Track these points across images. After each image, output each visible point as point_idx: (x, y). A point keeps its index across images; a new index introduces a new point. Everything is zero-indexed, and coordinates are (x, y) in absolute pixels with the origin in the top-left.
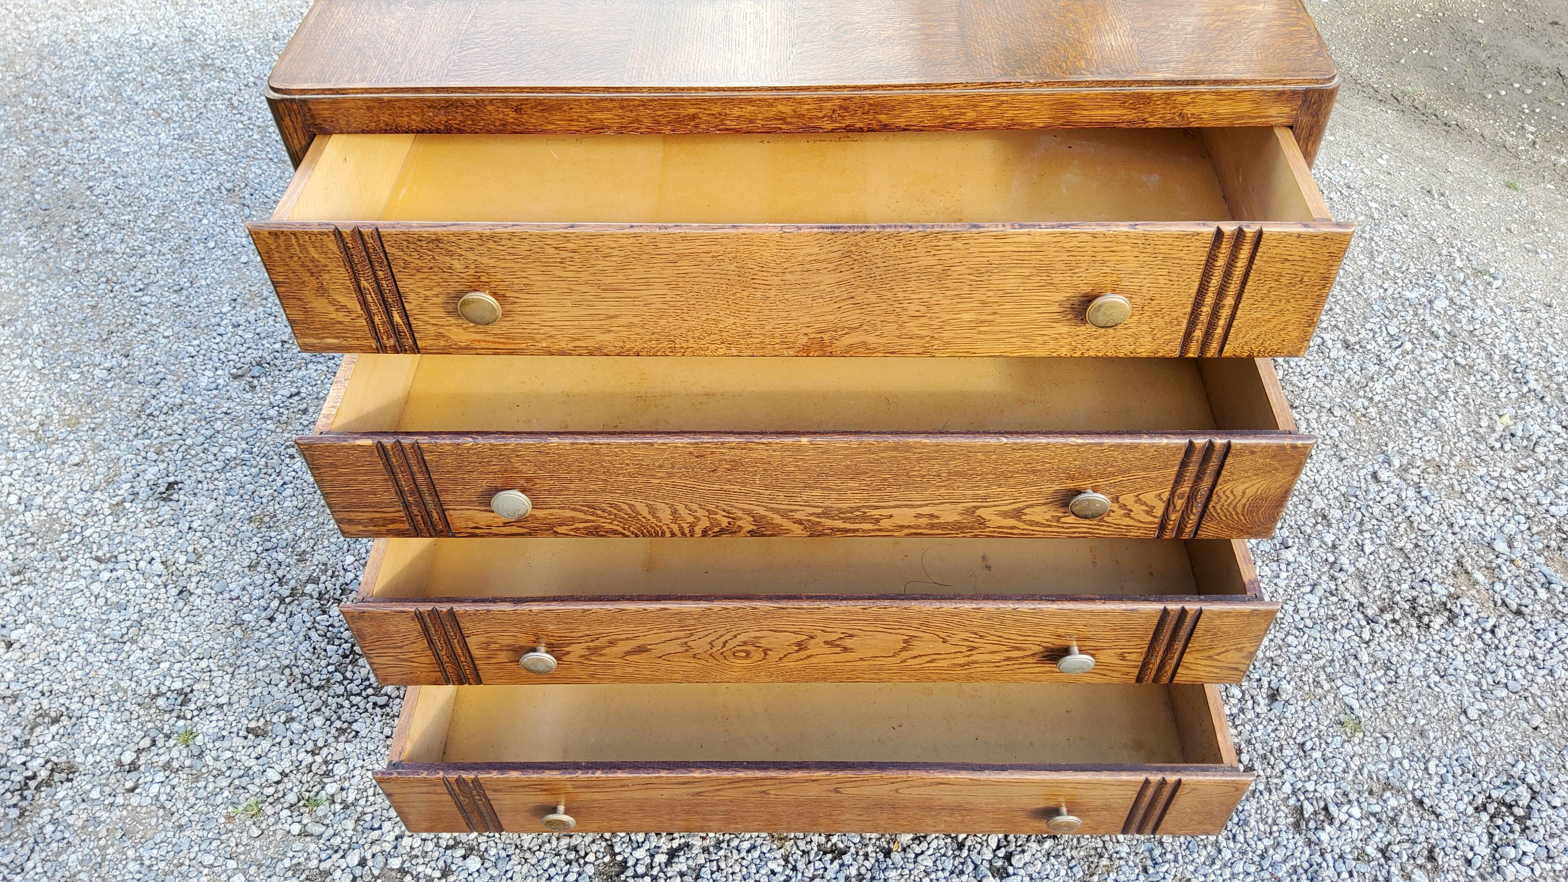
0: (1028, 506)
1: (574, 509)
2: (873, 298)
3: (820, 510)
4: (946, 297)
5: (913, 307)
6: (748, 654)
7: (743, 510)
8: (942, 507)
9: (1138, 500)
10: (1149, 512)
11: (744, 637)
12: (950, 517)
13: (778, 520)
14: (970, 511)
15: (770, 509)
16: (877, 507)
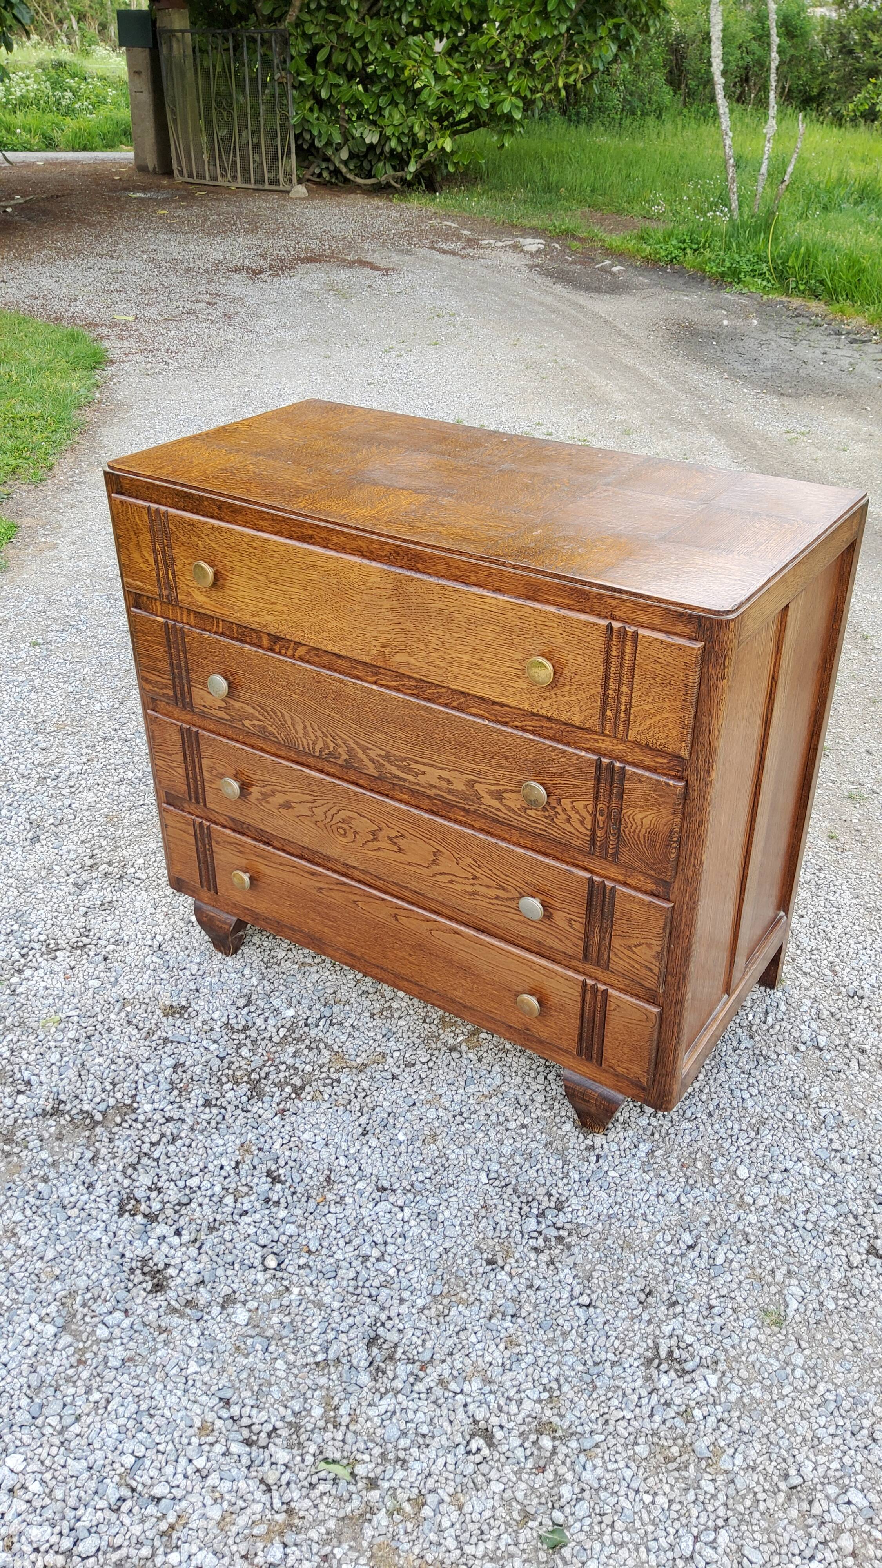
0: (506, 791)
1: (253, 708)
3: (383, 753)
4: (452, 637)
5: (433, 640)
6: (345, 833)
7: (341, 738)
8: (452, 774)
9: (573, 808)
10: (582, 823)
11: (343, 814)
12: (459, 786)
13: (361, 754)
14: (471, 784)
15: (356, 743)
16: (416, 762)
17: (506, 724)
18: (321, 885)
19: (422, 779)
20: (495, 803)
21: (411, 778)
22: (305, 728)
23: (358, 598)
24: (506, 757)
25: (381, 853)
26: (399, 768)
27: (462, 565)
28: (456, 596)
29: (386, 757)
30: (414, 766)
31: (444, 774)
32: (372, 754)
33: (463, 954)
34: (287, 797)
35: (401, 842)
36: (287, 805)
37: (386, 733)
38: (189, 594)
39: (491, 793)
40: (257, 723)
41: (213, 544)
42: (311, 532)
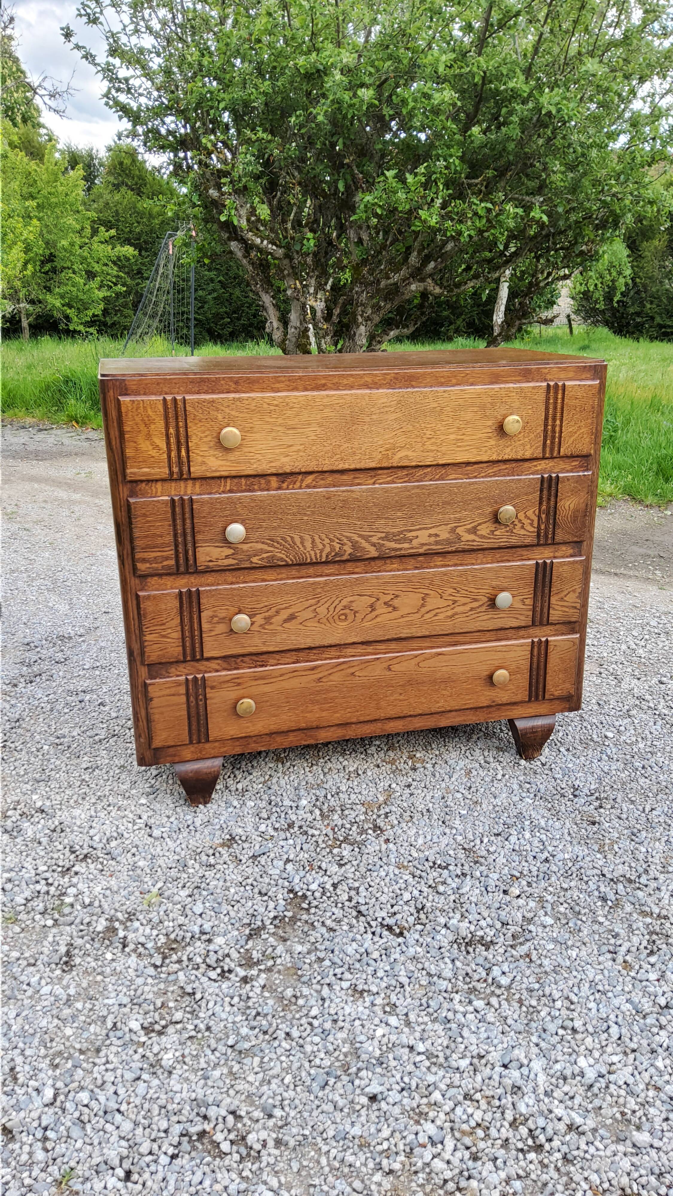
0: (479, 524)
1: (263, 543)
2: (411, 428)
3: (383, 535)
4: (443, 426)
5: (428, 432)
6: (346, 616)
7: (347, 537)
8: (440, 528)
9: (526, 517)
10: (531, 525)
11: (344, 602)
12: (444, 535)
13: (364, 544)
14: (453, 530)
15: (360, 536)
16: (411, 531)
17: (475, 477)
18: (320, 675)
19: (415, 543)
20: (472, 537)
21: (406, 545)
22: (313, 541)
23: (367, 419)
24: (479, 499)
25: (378, 619)
26: (397, 541)
27: (446, 374)
28: (446, 395)
29: (386, 538)
30: (409, 535)
31: (432, 531)
32: (374, 540)
33: (444, 669)
34: (290, 611)
35: (396, 602)
36: (292, 618)
37: (386, 518)
38: (204, 463)
39: (469, 531)
40: (265, 555)
41: (233, 413)
42: (323, 382)
